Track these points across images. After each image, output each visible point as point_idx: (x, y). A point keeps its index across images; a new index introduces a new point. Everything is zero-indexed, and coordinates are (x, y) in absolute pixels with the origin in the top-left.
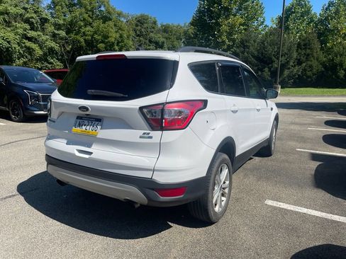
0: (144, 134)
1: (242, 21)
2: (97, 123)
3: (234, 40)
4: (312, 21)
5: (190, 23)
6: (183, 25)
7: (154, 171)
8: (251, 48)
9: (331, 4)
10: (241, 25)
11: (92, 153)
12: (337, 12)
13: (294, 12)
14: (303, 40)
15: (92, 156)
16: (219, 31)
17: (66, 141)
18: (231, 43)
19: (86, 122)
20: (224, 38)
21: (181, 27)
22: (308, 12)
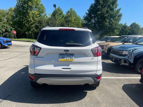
0: (92, 58)
1: (38, 13)
2: (72, 56)
3: (35, 20)
4: (63, 17)
5: (9, 10)
6: (6, 10)
7: (96, 71)
8: (43, 24)
9: (69, 12)
10: (37, 14)
11: (71, 68)
12: (71, 15)
13: (57, 13)
14: (62, 23)
15: (71, 69)
16: (28, 16)
17: (53, 66)
18: (34, 22)
19: (66, 56)
20: (31, 19)
21: (5, 11)
22: (62, 13)
